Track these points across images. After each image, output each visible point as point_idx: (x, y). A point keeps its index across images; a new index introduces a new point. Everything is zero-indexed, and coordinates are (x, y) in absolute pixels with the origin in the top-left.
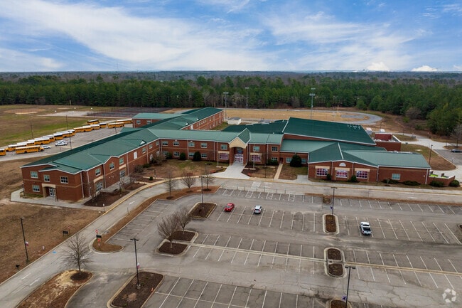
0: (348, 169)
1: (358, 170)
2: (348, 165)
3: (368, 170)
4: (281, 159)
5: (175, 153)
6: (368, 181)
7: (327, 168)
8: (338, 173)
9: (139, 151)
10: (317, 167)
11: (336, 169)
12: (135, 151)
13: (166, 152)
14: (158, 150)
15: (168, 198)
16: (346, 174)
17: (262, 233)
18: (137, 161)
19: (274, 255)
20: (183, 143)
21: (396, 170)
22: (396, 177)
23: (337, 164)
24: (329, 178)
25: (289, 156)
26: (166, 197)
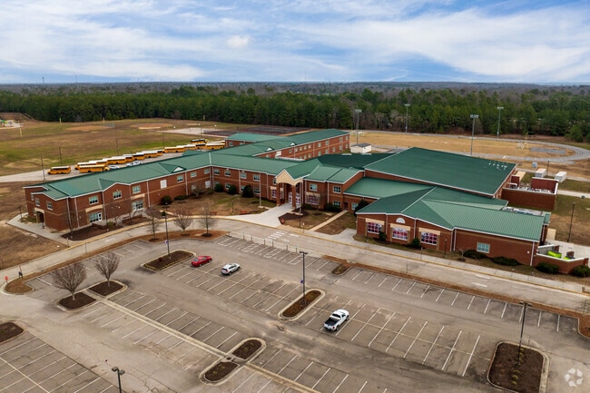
0: (408, 228)
1: (423, 231)
2: (408, 222)
3: (438, 233)
4: (346, 205)
5: (226, 185)
6: (438, 249)
7: (381, 223)
8: (395, 232)
9: (170, 180)
10: (368, 220)
11: (392, 225)
12: (163, 179)
13: (217, 183)
14: (209, 179)
15: (150, 241)
16: (405, 234)
17: (197, 302)
18: (164, 190)
19: (173, 333)
20: (235, 173)
21: (484, 238)
22: (483, 248)
23: (393, 219)
24: (382, 239)
25: (355, 201)
26: (150, 238)
